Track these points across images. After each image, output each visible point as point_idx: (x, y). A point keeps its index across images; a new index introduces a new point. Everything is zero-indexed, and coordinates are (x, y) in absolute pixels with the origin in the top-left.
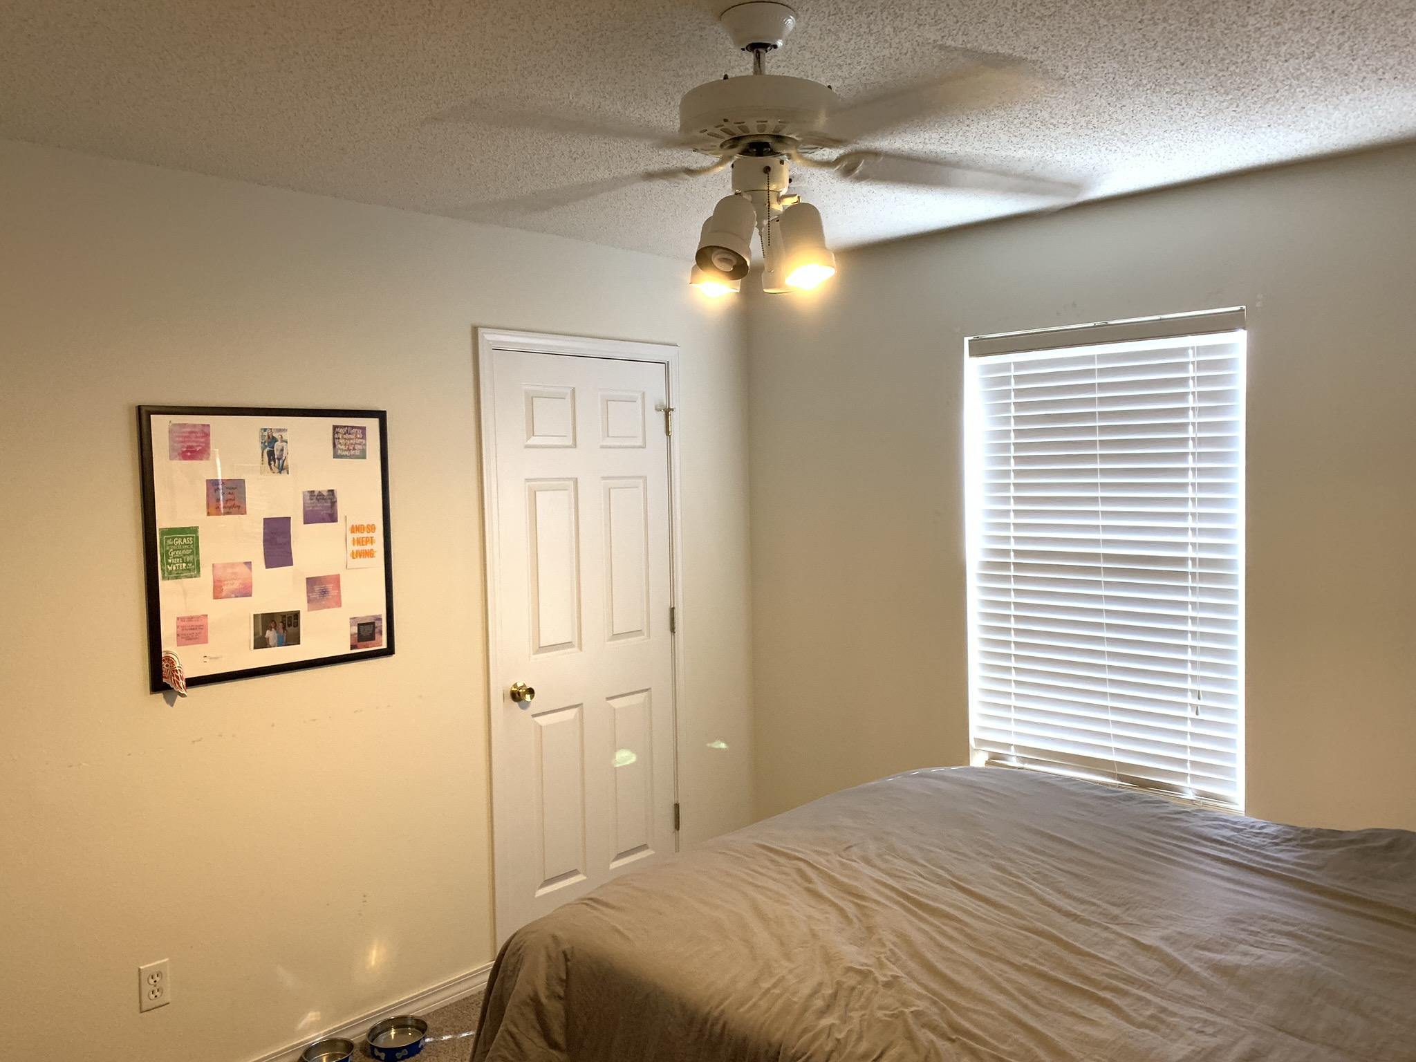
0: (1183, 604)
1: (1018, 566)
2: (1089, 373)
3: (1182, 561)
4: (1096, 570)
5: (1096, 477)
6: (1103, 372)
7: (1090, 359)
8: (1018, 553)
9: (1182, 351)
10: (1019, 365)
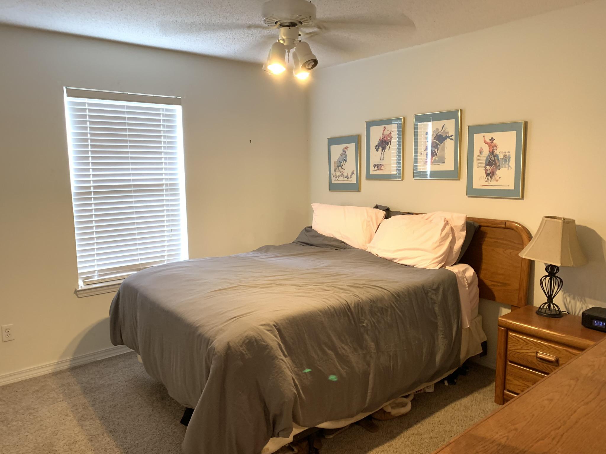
0: (163, 200)
1: (95, 193)
2: (123, 112)
3: (161, 185)
4: (130, 191)
5: (128, 154)
6: (128, 113)
7: (123, 107)
8: (95, 187)
9: (158, 109)
10: (90, 104)
